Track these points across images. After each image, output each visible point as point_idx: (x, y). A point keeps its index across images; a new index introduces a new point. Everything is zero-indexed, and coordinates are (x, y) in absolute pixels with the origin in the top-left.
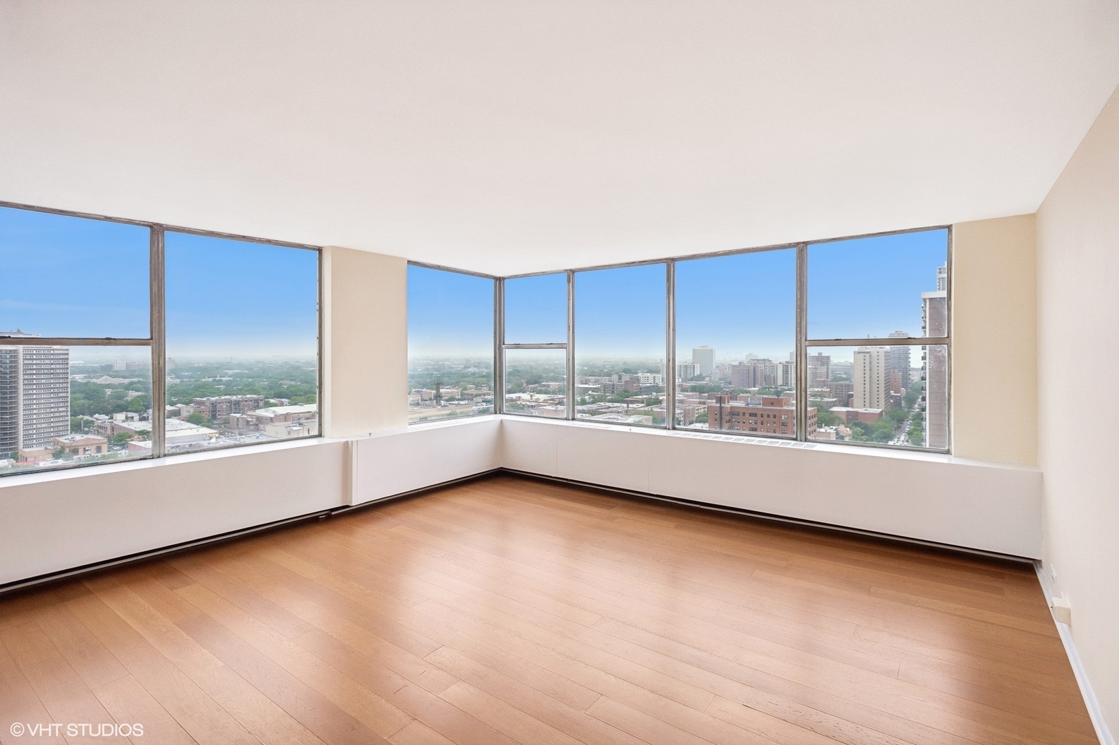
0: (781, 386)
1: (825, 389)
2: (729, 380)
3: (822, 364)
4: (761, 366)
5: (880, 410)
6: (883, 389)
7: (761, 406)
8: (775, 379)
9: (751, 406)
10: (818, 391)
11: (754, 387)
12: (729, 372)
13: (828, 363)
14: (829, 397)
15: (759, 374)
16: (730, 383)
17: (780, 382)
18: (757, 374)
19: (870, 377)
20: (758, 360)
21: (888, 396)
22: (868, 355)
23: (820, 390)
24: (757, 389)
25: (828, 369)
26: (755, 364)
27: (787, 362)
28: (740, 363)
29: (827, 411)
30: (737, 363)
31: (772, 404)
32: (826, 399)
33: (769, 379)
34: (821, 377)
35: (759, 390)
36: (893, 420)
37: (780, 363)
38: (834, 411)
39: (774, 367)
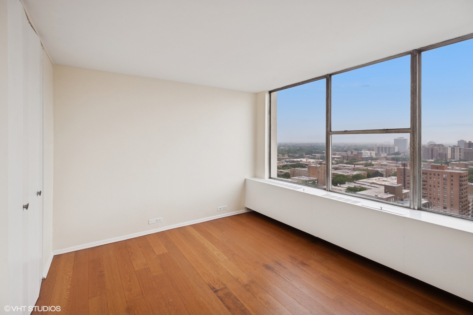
7: (430, 169)
11: (432, 159)
26: (433, 147)
33: (443, 156)
35: (434, 161)
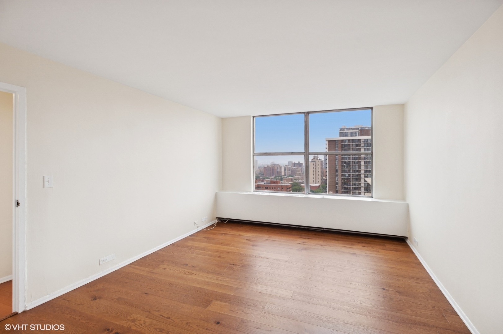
0: (283, 175)
1: (300, 177)
2: (263, 173)
3: (300, 166)
4: (275, 167)
5: (319, 185)
6: (320, 176)
8: (281, 172)
9: (266, 184)
10: (297, 178)
12: (262, 170)
13: (302, 167)
14: (301, 180)
15: (275, 171)
16: (263, 175)
17: (283, 174)
18: (274, 171)
19: (316, 171)
20: (275, 165)
21: (322, 179)
22: (315, 163)
23: (298, 177)
24: (273, 177)
25: (302, 168)
27: (286, 166)
28: (267, 166)
29: (299, 186)
30: (266, 166)
31: (274, 183)
32: (300, 181)
34: (299, 172)
36: (323, 189)
37: (283, 166)
38: (302, 186)
39: (281, 168)
